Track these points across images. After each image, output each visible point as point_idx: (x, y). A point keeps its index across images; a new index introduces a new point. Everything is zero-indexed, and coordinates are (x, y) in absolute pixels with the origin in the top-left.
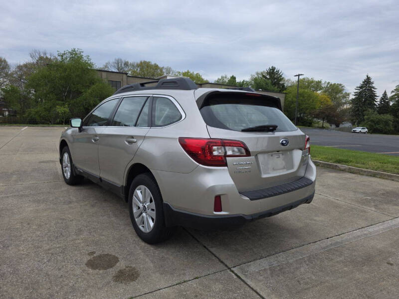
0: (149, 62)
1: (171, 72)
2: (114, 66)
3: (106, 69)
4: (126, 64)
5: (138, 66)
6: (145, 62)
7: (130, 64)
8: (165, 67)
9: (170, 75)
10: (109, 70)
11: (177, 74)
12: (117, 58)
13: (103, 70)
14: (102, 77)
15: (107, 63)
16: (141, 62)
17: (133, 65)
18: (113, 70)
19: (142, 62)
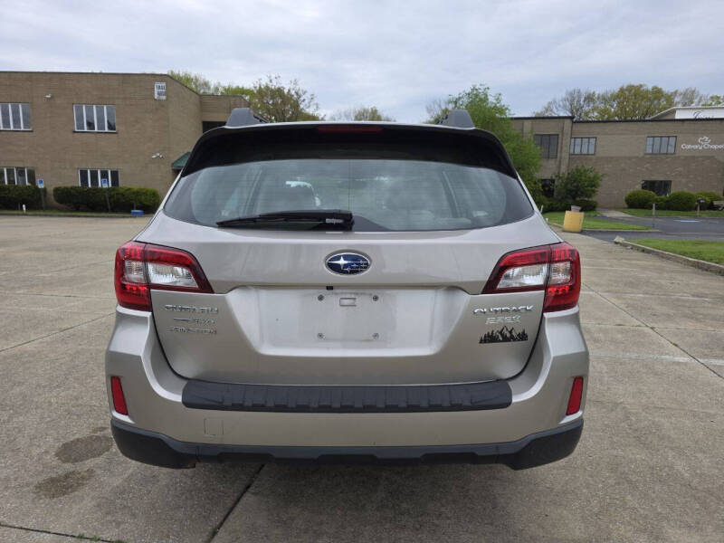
0: (641, 86)
1: (696, 101)
2: (565, 106)
3: (547, 115)
4: (589, 98)
5: (615, 97)
6: (630, 88)
7: (598, 98)
8: (682, 89)
9: (693, 105)
10: (554, 115)
11: (709, 102)
12: (571, 89)
13: (542, 116)
14: (522, 130)
15: (550, 103)
16: (622, 90)
17: (604, 99)
18: (562, 114)
19: (625, 87)
